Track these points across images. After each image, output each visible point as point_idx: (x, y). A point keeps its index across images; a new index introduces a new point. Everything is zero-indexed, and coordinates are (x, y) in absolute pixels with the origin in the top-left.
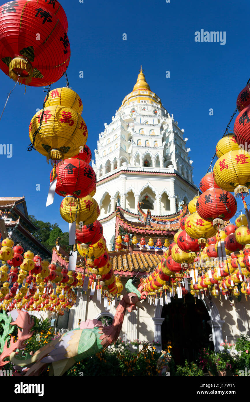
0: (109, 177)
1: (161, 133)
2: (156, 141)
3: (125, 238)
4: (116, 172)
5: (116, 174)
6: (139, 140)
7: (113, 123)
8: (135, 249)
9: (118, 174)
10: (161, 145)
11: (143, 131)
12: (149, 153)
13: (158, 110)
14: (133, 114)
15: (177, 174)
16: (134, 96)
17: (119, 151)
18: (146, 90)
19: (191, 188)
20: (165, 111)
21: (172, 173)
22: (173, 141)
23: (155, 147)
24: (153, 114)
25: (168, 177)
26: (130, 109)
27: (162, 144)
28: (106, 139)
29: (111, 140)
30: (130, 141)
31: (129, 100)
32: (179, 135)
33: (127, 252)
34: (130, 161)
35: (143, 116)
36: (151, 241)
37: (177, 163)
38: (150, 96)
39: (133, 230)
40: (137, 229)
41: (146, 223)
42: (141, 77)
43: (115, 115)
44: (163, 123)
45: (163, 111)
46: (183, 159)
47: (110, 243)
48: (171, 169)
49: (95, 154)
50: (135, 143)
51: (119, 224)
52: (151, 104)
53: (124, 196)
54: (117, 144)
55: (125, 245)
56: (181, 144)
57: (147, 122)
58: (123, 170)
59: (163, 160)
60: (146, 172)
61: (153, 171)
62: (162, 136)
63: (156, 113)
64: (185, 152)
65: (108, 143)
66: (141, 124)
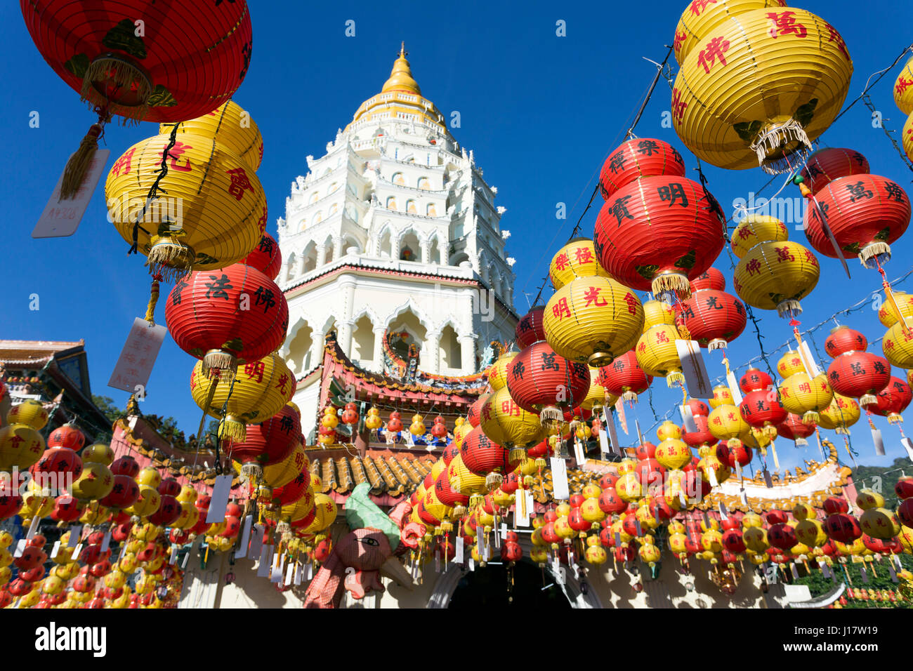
0: (311, 281)
1: (444, 187)
2: (431, 204)
3: (347, 414)
4: (331, 269)
5: (329, 275)
6: (392, 197)
7: (329, 157)
8: (372, 445)
9: (334, 272)
10: (445, 215)
11: (401, 179)
12: (415, 229)
13: (439, 138)
14: (380, 140)
15: (479, 283)
16: (384, 103)
17: (341, 221)
18: (413, 93)
20: (455, 143)
21: (467, 280)
22: (471, 207)
23: (430, 216)
24: (427, 143)
25: (459, 289)
26: (373, 130)
27: (447, 211)
28: (312, 190)
29: (321, 195)
30: (370, 201)
31: (371, 110)
32: (486, 198)
33: (351, 451)
34: (366, 247)
35: (404, 144)
36: (417, 420)
37: (481, 259)
38: (422, 108)
39: (371, 390)
40: (380, 387)
41: (404, 380)
42: (400, 66)
43: (335, 139)
44: (450, 167)
45: (449, 143)
46: (492, 252)
48: (467, 270)
49: (279, 228)
50: (380, 204)
51: (330, 374)
52: (422, 123)
53: (347, 329)
54: (335, 204)
55: (346, 434)
56: (489, 220)
57: (413, 159)
58: (349, 263)
59: (448, 247)
60: (405, 272)
61: (424, 272)
62: (447, 193)
63: (433, 143)
64: (499, 237)
65: (311, 203)
66: (397, 162)
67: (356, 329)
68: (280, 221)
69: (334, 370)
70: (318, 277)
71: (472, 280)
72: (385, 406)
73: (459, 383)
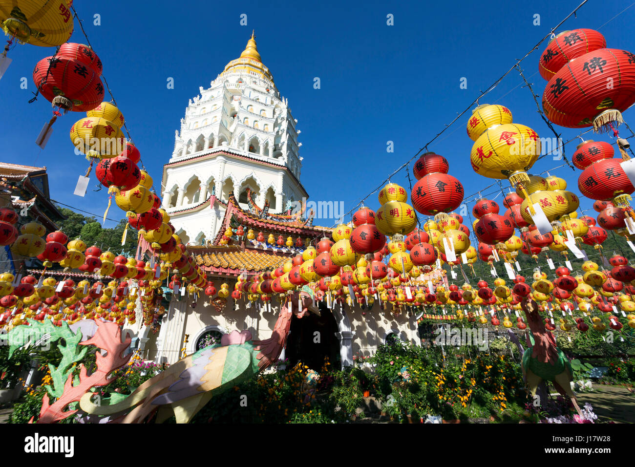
0: (201, 156)
1: (273, 117)
2: (266, 125)
3: (238, 231)
4: (213, 152)
5: (212, 155)
6: (246, 118)
7: (213, 89)
8: (248, 246)
9: (215, 154)
10: (273, 131)
11: (252, 109)
12: (257, 136)
13: (271, 89)
14: (241, 85)
15: (288, 168)
16: (243, 64)
17: (219, 127)
18: (258, 61)
19: (299, 188)
20: (279, 93)
21: (282, 166)
22: (286, 129)
23: (266, 130)
24: (265, 91)
25: (277, 170)
26: (237, 78)
27: (274, 129)
28: (202, 106)
29: (207, 110)
30: (234, 117)
31: (235, 67)
32: (292, 124)
33: (239, 249)
34: (230, 142)
35: (254, 90)
36: (271, 237)
37: (288, 156)
38: (262, 70)
39: (250, 221)
41: (261, 216)
42: (251, 43)
43: (216, 80)
44: (276, 106)
45: (276, 92)
46: (293, 153)
47: (195, 242)
48: (282, 161)
49: (182, 124)
50: (240, 120)
51: (231, 212)
52: (263, 79)
53: (220, 183)
54: (216, 117)
55: (236, 241)
56: (293, 136)
57: (258, 99)
58: (223, 150)
59: (273, 148)
60: (252, 158)
61: (261, 160)
62: (275, 120)
63: (269, 92)
64: (296, 145)
66: (250, 99)
67: (225, 184)
68: (182, 120)
70: (206, 155)
71: (284, 167)
73: (283, 219)
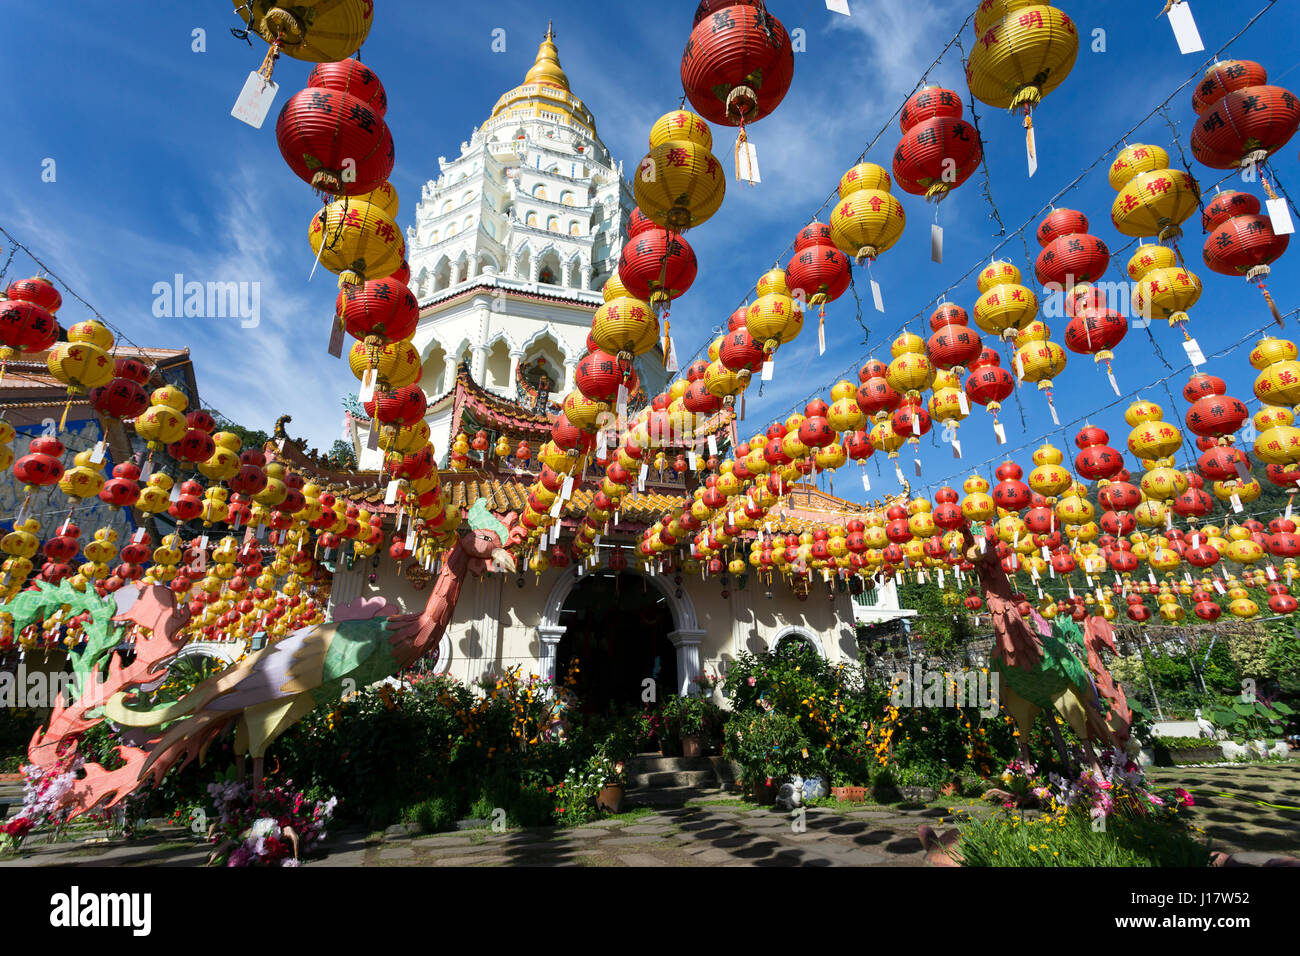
0: (443, 300)
1: (589, 203)
2: (574, 222)
3: (478, 441)
4: (465, 289)
5: (464, 295)
6: (532, 212)
7: (464, 160)
9: (468, 293)
10: (588, 235)
11: (543, 192)
12: (556, 249)
13: (586, 144)
14: (521, 143)
16: (526, 98)
17: (475, 238)
18: (559, 87)
20: (604, 150)
23: (573, 234)
24: (571, 150)
26: (513, 131)
27: (590, 230)
28: (444, 198)
29: (455, 205)
30: (508, 213)
31: (511, 106)
33: (481, 476)
34: (503, 264)
35: (547, 151)
38: (565, 105)
39: (501, 420)
40: (509, 418)
41: (535, 410)
42: (546, 51)
43: (471, 140)
44: (597, 180)
45: (598, 150)
49: (409, 238)
50: (519, 219)
51: (463, 404)
52: (568, 126)
53: (482, 353)
54: (470, 217)
57: (556, 169)
58: (484, 284)
59: (590, 271)
60: (544, 296)
61: (563, 297)
62: (591, 211)
63: (581, 151)
65: (445, 211)
66: (539, 172)
67: (491, 353)
68: (409, 230)
69: (464, 400)
70: (451, 297)
72: (514, 435)
